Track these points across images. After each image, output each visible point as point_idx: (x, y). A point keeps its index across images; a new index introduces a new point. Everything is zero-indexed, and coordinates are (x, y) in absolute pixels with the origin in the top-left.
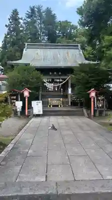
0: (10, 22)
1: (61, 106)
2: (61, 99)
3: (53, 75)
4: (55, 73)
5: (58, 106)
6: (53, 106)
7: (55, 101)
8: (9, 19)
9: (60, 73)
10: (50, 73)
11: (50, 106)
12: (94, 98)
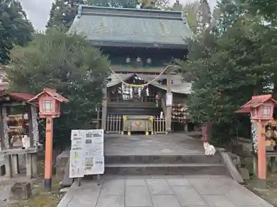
1: (150, 133)
2: (152, 118)
3: (133, 64)
4: (138, 60)
5: (143, 133)
6: (133, 133)
7: (138, 122)
9: (149, 61)
10: (128, 60)
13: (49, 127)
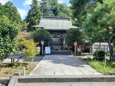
0: (32, 3)
2: (60, 46)
3: (56, 34)
5: (58, 50)
7: (57, 47)
8: (32, 2)
10: (55, 33)
11: (54, 50)
12: (76, 46)
13: (42, 46)
